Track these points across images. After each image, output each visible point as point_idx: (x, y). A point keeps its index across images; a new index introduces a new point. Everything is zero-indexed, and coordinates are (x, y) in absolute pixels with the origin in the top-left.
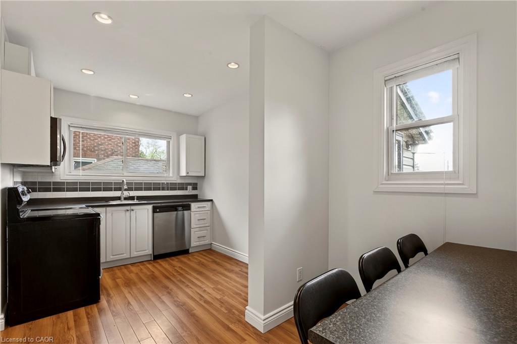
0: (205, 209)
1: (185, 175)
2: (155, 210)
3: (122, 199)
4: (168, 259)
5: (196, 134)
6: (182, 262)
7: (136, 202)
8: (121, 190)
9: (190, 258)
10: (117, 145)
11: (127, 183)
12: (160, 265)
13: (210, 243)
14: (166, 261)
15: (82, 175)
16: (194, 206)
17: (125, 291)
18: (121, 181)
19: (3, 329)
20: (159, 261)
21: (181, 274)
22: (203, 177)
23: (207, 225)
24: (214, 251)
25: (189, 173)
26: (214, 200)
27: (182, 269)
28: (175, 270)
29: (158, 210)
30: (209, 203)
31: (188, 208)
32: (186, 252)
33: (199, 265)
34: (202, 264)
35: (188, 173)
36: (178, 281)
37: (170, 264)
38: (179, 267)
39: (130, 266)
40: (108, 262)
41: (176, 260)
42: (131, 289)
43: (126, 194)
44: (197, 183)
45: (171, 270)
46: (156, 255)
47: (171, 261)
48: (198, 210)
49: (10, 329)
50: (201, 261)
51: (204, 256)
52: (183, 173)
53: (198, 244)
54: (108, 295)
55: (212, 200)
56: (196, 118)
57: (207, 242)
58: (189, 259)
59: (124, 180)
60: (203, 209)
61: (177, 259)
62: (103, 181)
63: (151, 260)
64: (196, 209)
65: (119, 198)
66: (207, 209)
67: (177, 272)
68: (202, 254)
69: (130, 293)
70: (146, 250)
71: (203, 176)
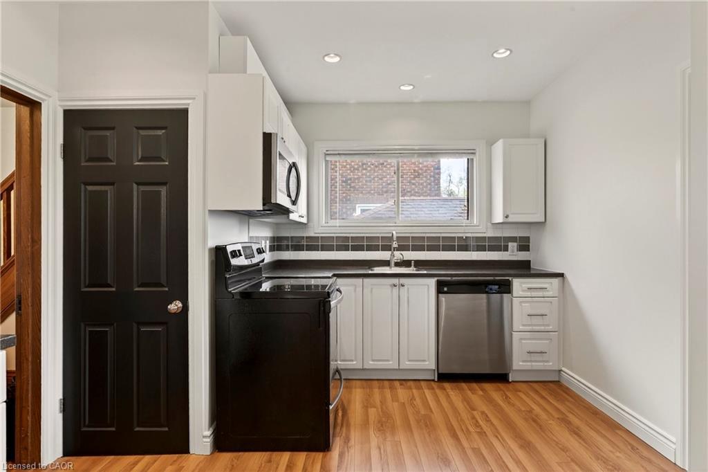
0: (546, 294)
1: (501, 220)
2: (442, 288)
3: (393, 264)
4: (464, 385)
5: (527, 136)
6: (490, 401)
7: (411, 270)
8: (391, 250)
9: (509, 394)
10: (410, 182)
11: (397, 237)
12: (448, 396)
13: (557, 369)
14: (461, 390)
15: (340, 226)
16: (519, 285)
17: (374, 439)
18: (391, 235)
19: (209, 453)
20: (447, 385)
21: (482, 434)
22: (541, 225)
23: (550, 328)
24: (567, 391)
25: (510, 216)
26: (567, 275)
27: (488, 420)
28: (474, 418)
29: (445, 289)
30: (555, 281)
31: (506, 288)
32: (501, 378)
33: (526, 420)
34: (534, 421)
35: (507, 217)
36: (473, 449)
37: (467, 401)
38: (483, 413)
39: (397, 384)
40: (366, 369)
41: (481, 393)
42: (385, 439)
43: (398, 255)
44: (529, 237)
45: (465, 415)
46: (442, 374)
47: (469, 393)
48: (529, 294)
49: (217, 454)
50: (531, 411)
51: (543, 397)
52: (499, 217)
53: (528, 366)
54: (347, 440)
55: (561, 275)
56: (527, 103)
57: (551, 365)
58: (507, 397)
59: (394, 232)
60: (540, 294)
61: (483, 390)
62: (367, 235)
63: (433, 380)
64: (523, 291)
65: (386, 263)
66: (550, 294)
67: (477, 425)
68: (536, 392)
69: (380, 448)
70: (424, 361)
71: (542, 223)
